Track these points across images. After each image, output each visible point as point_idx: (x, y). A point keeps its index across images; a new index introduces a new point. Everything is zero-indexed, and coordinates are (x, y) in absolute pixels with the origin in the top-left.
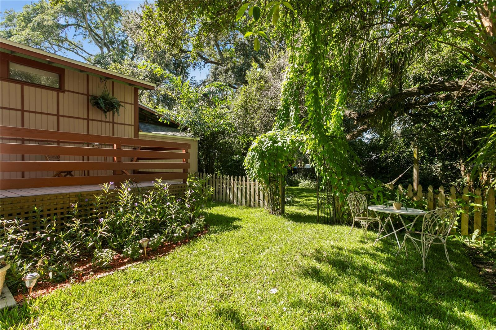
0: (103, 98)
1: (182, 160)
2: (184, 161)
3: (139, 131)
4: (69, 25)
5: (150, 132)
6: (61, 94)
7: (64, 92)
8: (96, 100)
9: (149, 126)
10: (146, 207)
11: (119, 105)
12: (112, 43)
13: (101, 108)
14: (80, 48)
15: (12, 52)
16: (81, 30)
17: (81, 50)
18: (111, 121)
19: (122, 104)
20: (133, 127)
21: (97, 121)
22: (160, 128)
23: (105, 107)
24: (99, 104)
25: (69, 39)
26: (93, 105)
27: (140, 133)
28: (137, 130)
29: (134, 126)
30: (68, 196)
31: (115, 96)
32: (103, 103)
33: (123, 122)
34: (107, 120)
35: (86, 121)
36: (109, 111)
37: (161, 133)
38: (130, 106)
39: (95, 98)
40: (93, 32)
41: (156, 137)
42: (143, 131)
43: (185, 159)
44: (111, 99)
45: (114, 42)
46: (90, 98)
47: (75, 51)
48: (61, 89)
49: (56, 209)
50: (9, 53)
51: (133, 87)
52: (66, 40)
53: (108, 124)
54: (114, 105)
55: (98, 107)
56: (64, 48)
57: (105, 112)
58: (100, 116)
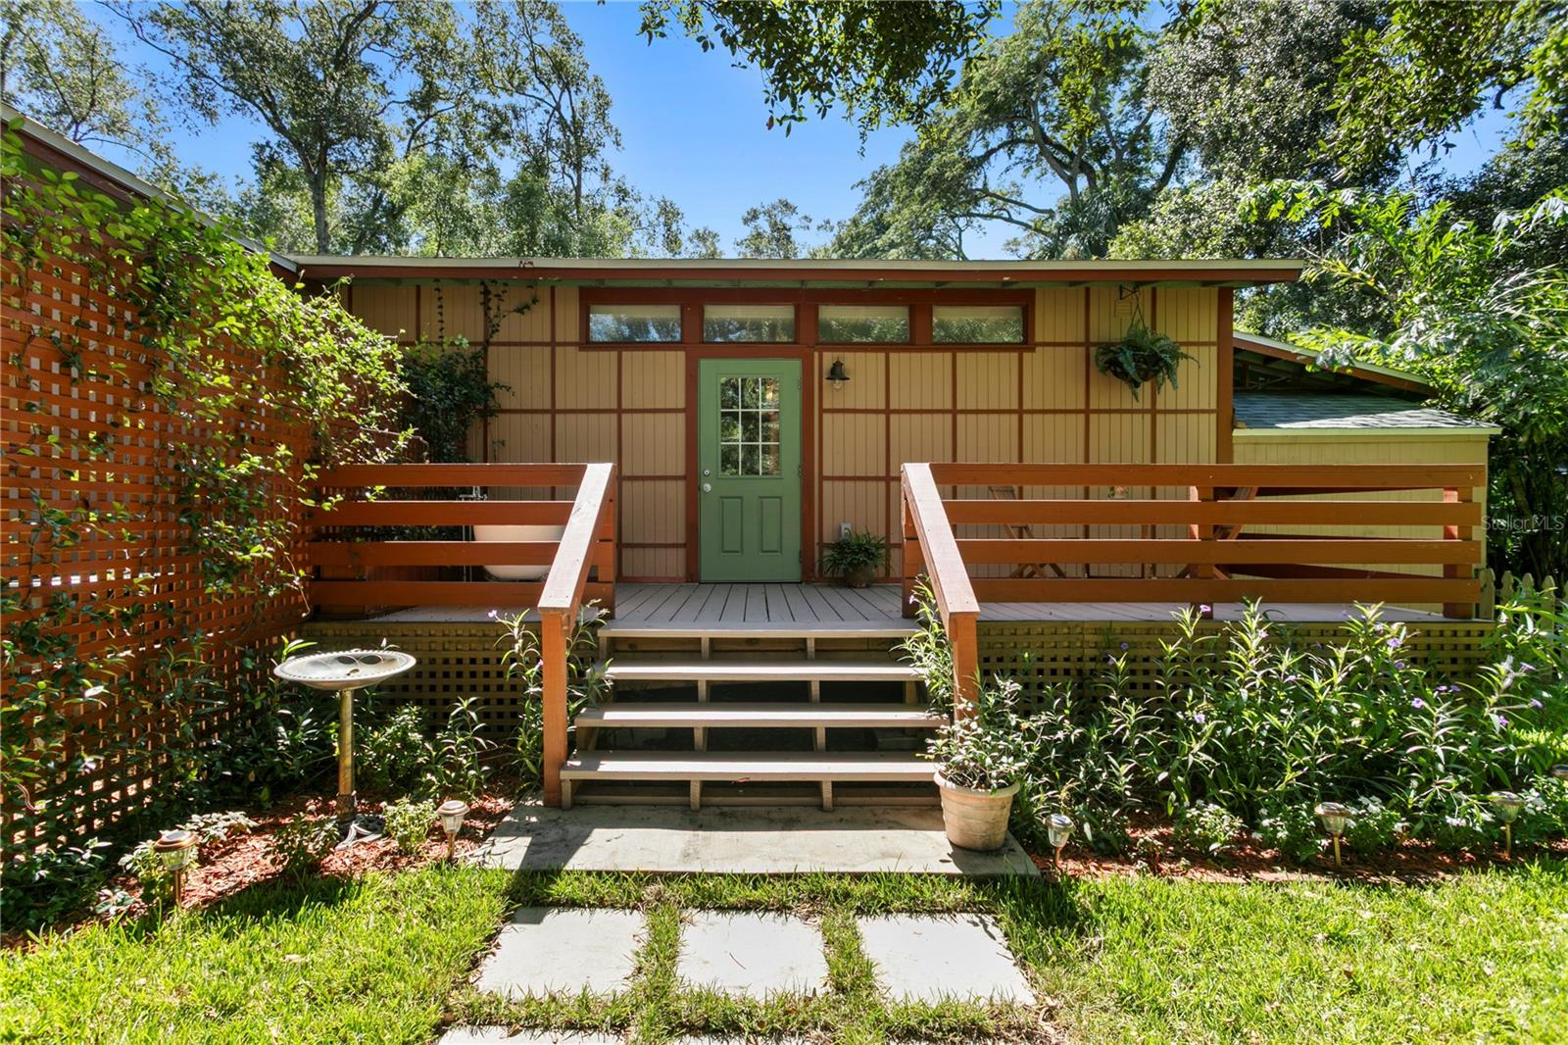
0: (1131, 344)
1: (1440, 529)
2: (1448, 535)
3: (1234, 427)
4: (994, 151)
5: (1271, 426)
6: (1027, 356)
7: (1032, 350)
8: (1111, 355)
9: (1262, 405)
10: (1321, 698)
11: (1176, 356)
12: (1100, 152)
13: (1123, 375)
14: (1016, 203)
15: (939, 283)
16: (1020, 151)
17: (1017, 208)
18: (1148, 406)
19: (1183, 350)
20: (1214, 416)
21: (1109, 411)
22: (1305, 406)
23: (1138, 369)
24: (1120, 365)
25: (992, 188)
26: (1103, 370)
27: (1236, 433)
28: (1227, 423)
29: (1218, 412)
30: (1078, 630)
31: (1160, 331)
32: (1130, 359)
33: (1182, 406)
34: (1137, 406)
35: (1081, 417)
36: (1145, 379)
37: (1314, 424)
38: (1204, 350)
39: (1106, 347)
40: (1051, 144)
41: (1294, 441)
42: (1250, 425)
43: (1455, 529)
44: (1153, 343)
45: (1107, 147)
46: (1093, 350)
47: (1006, 215)
48: (1027, 343)
49: (1054, 659)
50: (932, 286)
51: (1215, 290)
52: (985, 191)
53: (1137, 417)
54: (1161, 359)
55: (1116, 374)
56: (979, 215)
57: (1137, 385)
58: (1120, 395)
